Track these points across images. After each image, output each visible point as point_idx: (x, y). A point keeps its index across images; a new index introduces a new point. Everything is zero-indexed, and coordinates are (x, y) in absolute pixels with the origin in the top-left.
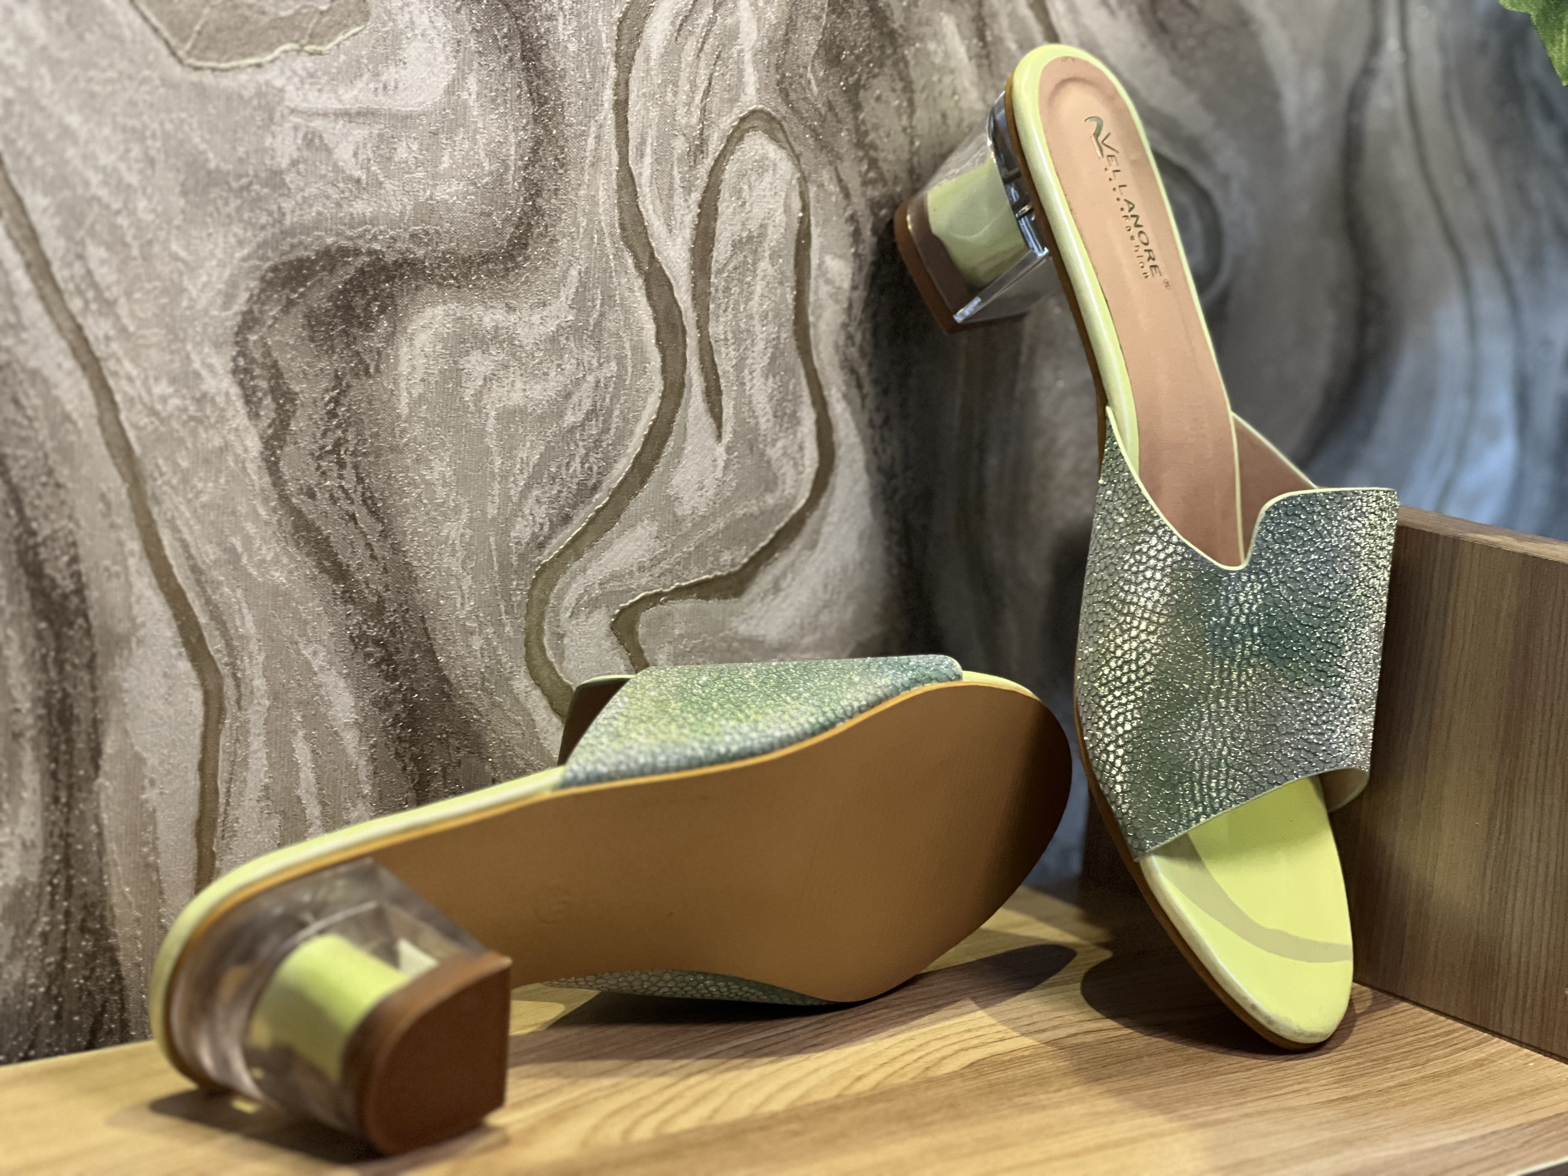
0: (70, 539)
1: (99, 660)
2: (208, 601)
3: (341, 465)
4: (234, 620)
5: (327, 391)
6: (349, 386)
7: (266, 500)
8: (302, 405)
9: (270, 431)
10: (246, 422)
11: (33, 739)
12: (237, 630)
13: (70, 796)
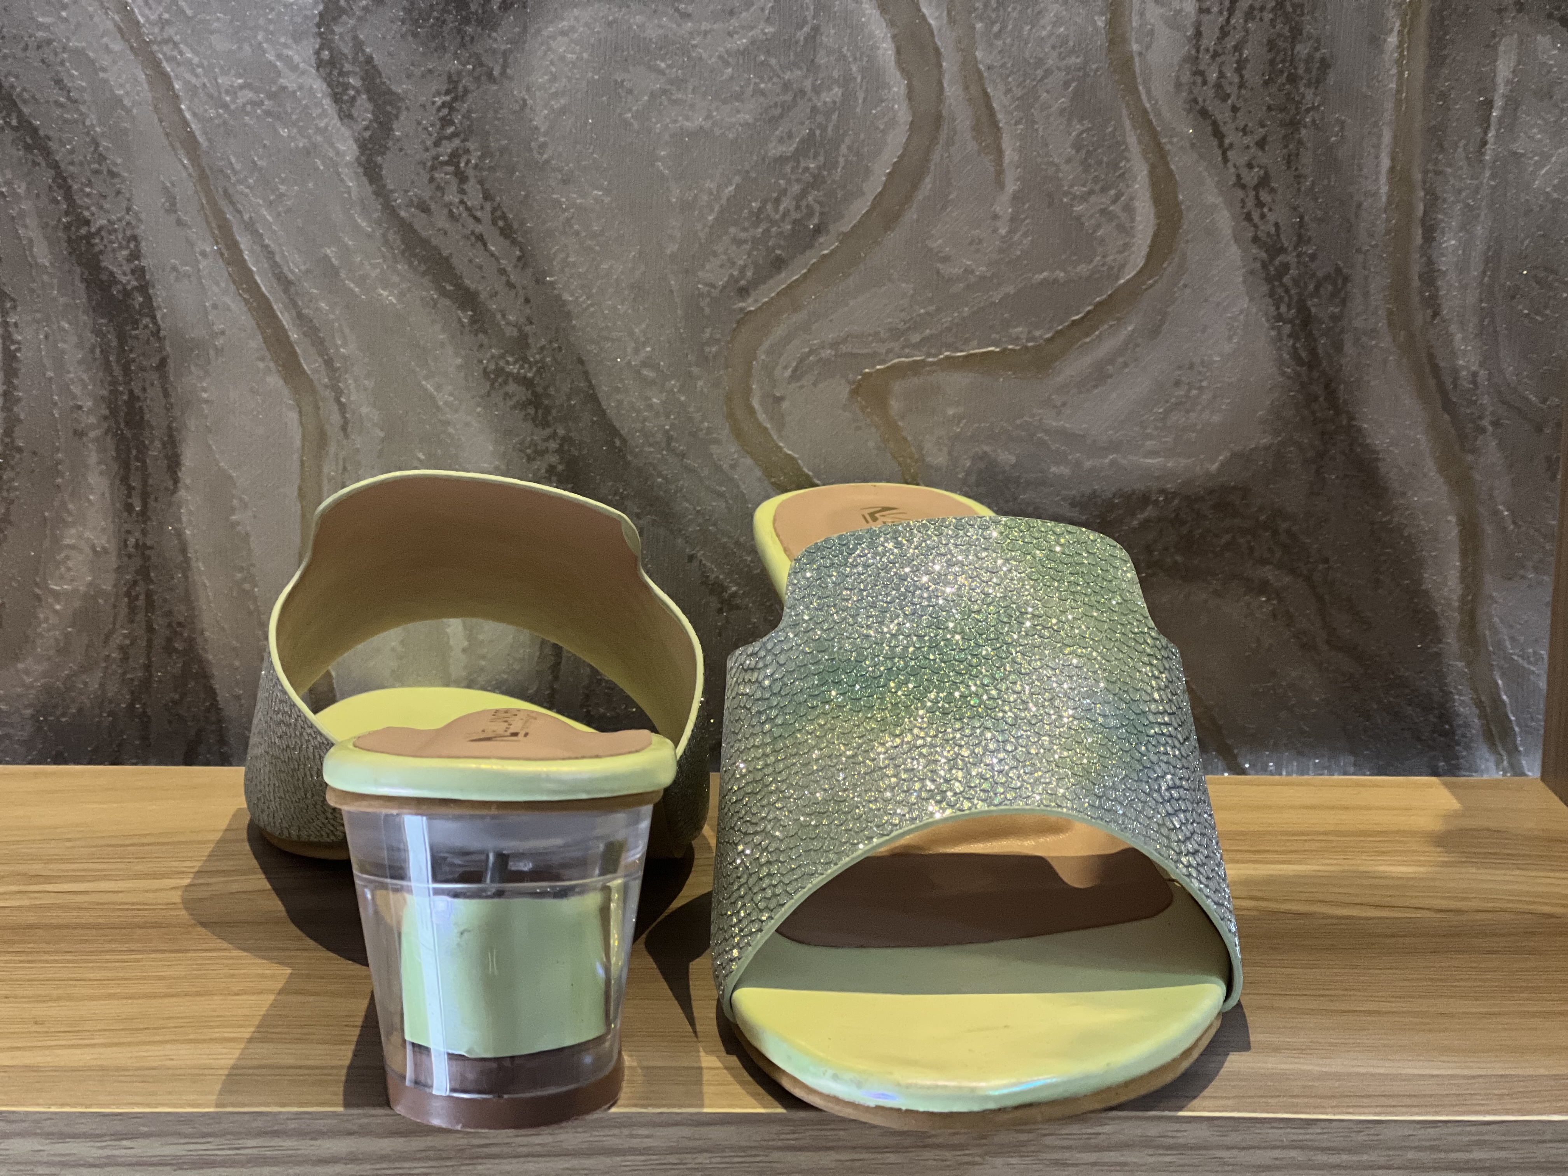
0: (129, 233)
1: (171, 364)
2: (300, 316)
3: (462, 178)
4: (333, 337)
5: (438, 93)
6: (466, 91)
7: (365, 211)
8: (408, 109)
9: (367, 134)
10: (336, 121)
11: (97, 440)
12: (337, 350)
13: (145, 505)
